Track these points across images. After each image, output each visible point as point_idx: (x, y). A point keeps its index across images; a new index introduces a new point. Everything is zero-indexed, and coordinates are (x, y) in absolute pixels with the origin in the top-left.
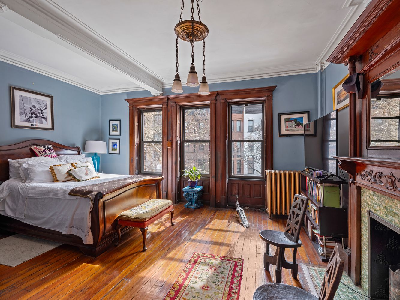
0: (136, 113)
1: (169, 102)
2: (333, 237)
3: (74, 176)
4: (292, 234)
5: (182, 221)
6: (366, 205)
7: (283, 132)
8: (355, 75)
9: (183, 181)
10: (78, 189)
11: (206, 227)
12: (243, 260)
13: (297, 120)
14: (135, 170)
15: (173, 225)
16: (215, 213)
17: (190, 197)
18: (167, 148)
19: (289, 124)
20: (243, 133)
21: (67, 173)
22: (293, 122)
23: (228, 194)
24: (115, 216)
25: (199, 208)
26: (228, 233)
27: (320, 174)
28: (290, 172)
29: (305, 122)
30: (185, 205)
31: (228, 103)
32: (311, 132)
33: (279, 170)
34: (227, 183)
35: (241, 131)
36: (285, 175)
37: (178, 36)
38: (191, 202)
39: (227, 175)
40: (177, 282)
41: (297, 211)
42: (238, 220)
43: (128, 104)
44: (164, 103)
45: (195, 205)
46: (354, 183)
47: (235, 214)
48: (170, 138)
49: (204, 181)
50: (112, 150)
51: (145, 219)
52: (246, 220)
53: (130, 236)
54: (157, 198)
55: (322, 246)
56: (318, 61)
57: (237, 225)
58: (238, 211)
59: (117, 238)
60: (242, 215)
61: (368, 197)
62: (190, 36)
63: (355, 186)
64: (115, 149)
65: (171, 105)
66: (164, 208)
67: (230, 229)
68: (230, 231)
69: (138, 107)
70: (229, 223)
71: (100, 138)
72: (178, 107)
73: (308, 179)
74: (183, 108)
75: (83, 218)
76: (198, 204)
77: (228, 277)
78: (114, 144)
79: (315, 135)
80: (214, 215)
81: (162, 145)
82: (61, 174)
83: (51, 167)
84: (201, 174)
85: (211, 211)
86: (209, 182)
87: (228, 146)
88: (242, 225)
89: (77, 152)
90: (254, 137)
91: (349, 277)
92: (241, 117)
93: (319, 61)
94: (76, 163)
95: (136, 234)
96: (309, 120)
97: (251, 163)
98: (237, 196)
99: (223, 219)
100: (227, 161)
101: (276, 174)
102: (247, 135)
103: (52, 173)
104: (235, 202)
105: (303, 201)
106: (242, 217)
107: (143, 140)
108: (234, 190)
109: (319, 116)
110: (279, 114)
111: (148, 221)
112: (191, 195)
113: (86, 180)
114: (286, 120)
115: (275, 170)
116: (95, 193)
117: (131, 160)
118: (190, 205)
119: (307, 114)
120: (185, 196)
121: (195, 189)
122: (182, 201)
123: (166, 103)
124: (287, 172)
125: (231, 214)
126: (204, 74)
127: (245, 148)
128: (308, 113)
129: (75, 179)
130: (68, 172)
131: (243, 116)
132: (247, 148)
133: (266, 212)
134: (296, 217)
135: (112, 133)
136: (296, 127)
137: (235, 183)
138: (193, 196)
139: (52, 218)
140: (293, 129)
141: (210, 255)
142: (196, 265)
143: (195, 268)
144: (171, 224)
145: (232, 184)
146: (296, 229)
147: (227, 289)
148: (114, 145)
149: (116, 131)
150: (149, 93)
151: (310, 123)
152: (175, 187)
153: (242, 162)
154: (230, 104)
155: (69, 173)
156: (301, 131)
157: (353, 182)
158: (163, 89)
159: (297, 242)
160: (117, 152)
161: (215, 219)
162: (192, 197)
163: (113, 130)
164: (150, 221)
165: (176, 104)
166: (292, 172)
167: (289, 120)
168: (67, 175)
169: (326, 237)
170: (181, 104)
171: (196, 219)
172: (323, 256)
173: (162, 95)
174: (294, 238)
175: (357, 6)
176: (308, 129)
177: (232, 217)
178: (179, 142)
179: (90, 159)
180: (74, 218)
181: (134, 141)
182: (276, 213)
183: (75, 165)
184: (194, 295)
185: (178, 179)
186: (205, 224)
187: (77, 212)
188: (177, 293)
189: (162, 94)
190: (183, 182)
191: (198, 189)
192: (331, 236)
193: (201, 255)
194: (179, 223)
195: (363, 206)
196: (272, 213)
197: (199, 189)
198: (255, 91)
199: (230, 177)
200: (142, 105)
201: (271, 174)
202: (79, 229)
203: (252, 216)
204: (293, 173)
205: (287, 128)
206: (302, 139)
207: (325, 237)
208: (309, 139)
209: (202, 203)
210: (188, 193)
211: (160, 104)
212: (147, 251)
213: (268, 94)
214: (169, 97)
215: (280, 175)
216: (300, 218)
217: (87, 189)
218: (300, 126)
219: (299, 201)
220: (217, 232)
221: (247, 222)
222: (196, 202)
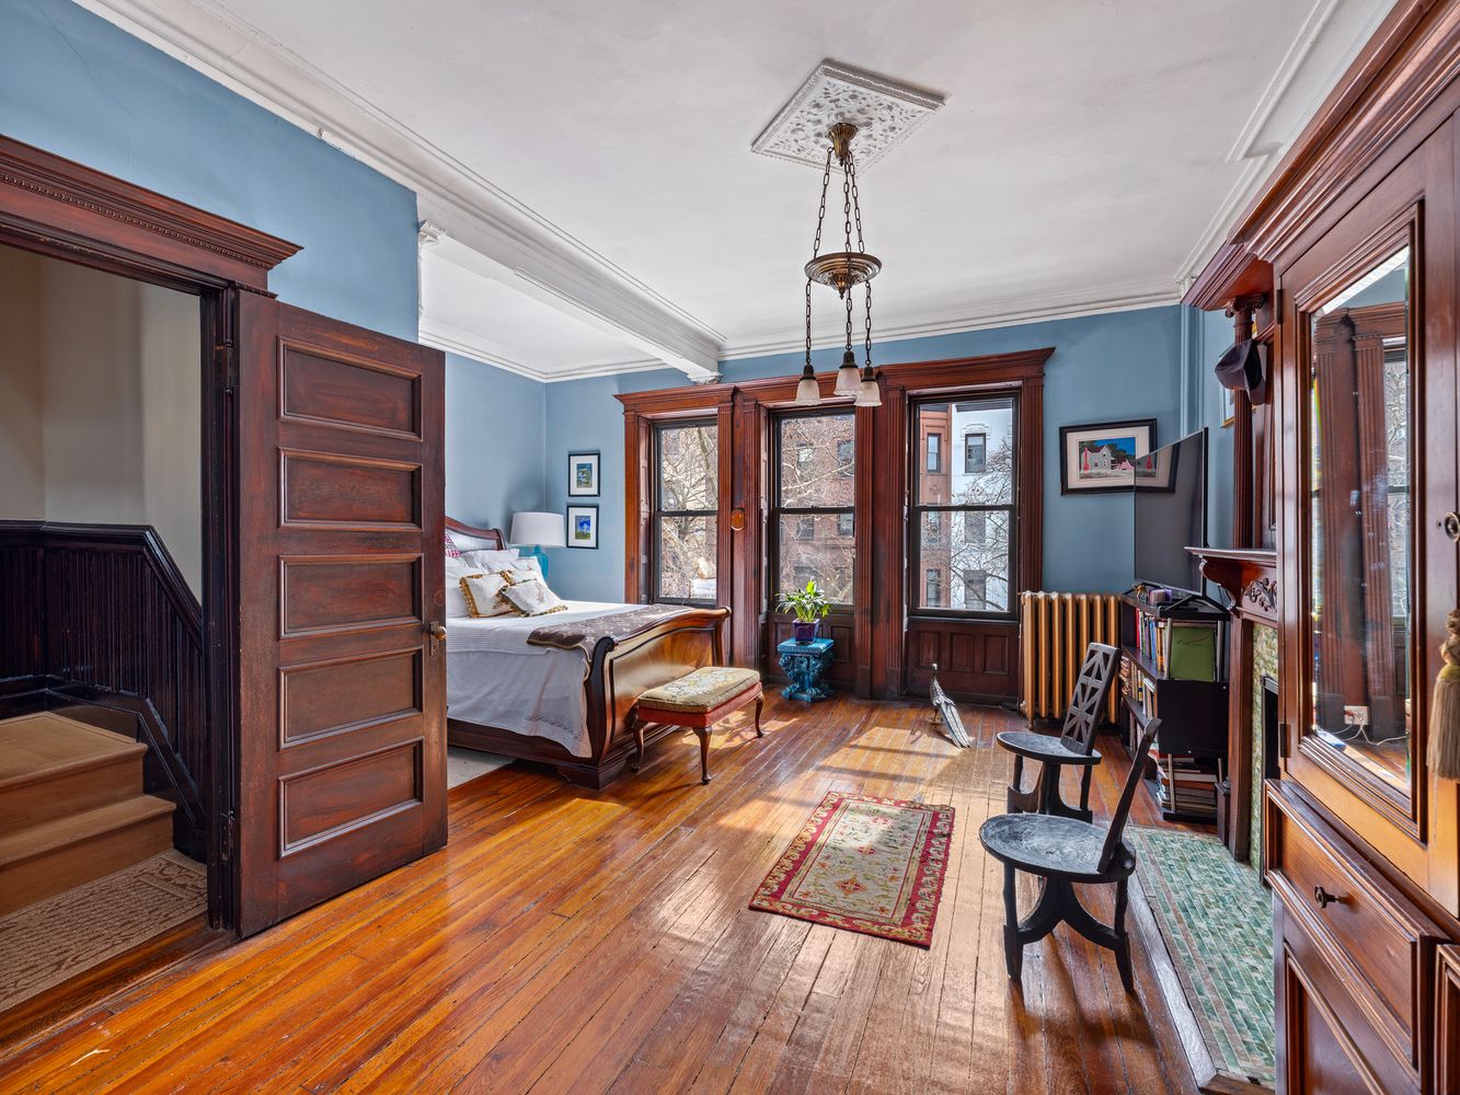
0: (643, 433)
1: (738, 398)
2: (1196, 759)
3: (513, 603)
4: (1080, 739)
5: (783, 729)
6: (1261, 662)
7: (1075, 481)
8: (1246, 344)
9: (776, 624)
10: (546, 631)
11: (853, 743)
12: (954, 809)
13: (1116, 445)
14: (641, 592)
15: (760, 735)
16: (872, 711)
17: (799, 667)
18: (732, 530)
19: (1091, 457)
20: (948, 476)
21: (497, 595)
22: (1105, 451)
23: (906, 664)
24: (632, 699)
25: (823, 700)
26: (912, 758)
27: (1166, 596)
28: (1091, 597)
29: (1142, 450)
30: (783, 692)
31: (911, 397)
32: (1161, 480)
33: (1061, 592)
34: (905, 630)
35: (944, 472)
36: (1077, 605)
37: (810, 279)
38: (802, 683)
39: (905, 607)
40: (799, 837)
41: (1092, 682)
42: (938, 730)
43: (621, 407)
44: (725, 402)
45: (812, 692)
46: (1238, 614)
47: (929, 716)
48: (739, 503)
49: (837, 623)
50: (578, 536)
51: (704, 707)
52: (962, 729)
53: (659, 755)
54: (713, 665)
55: (1166, 782)
56: (1183, 271)
57: (935, 740)
58: (939, 705)
59: (633, 755)
60: (948, 715)
61: (1265, 645)
62: (841, 281)
63: (1240, 620)
64: (586, 536)
65: (745, 408)
66: (743, 687)
67: (916, 748)
68: (917, 754)
69: (649, 416)
70: (913, 738)
71: (545, 504)
72: (763, 414)
73: (1141, 614)
74: (776, 417)
75: (567, 698)
76: (820, 689)
77: (919, 836)
78: (584, 520)
79: (1170, 489)
80: (869, 717)
81: (718, 522)
82: (484, 598)
83: (463, 581)
84: (830, 605)
85: (858, 708)
86: (851, 629)
87: (908, 523)
88: (951, 741)
89: (494, 543)
90: (989, 491)
91: (1225, 848)
92: (943, 423)
93: (1185, 274)
94: (510, 572)
95: (671, 750)
96: (1153, 445)
97: (975, 581)
98: (935, 665)
99: (894, 726)
100: (905, 566)
101: (1050, 604)
102: (962, 485)
103: (465, 595)
104: (928, 685)
105: (1106, 656)
106: (951, 720)
107: (659, 510)
108: (926, 649)
109: (1184, 435)
110: (1061, 429)
111: (713, 710)
112: (802, 662)
113: (542, 614)
114: (1083, 446)
115: (1048, 591)
116: (591, 640)
117: (631, 565)
118: (798, 691)
119: (1147, 428)
120: (785, 665)
121: (814, 646)
122: (773, 683)
123: (731, 404)
124: (1083, 597)
125: (918, 715)
126: (869, 360)
127: (955, 530)
128: (1152, 424)
129: (517, 611)
130: (500, 592)
131: (949, 420)
132: (962, 528)
133: (1022, 715)
134: (1091, 696)
135: (575, 490)
136: (1112, 468)
137: (928, 632)
138: (808, 666)
139: (489, 698)
140: (1103, 471)
141: (868, 796)
142: (838, 812)
143: (834, 817)
144: (755, 734)
145: (919, 632)
146: (1087, 724)
147: (917, 854)
148: (583, 522)
149: (588, 484)
150: (682, 375)
151: (1156, 454)
152: (753, 641)
153: (943, 578)
154: (916, 402)
155: (503, 597)
156: (1125, 476)
157: (1234, 609)
158: (721, 365)
159: (1089, 753)
160: (591, 542)
161: (873, 726)
162: (805, 670)
163: (579, 483)
164: (715, 712)
165: (758, 406)
166: (1098, 598)
167: (1094, 447)
168: (499, 599)
169: (1175, 759)
170: (771, 405)
171: (821, 725)
172: (1166, 806)
173: (719, 382)
174: (1084, 745)
175: (1265, 157)
176: (1150, 471)
177: (921, 724)
178: (765, 513)
179: (534, 561)
180: (543, 697)
181: (639, 512)
182: (1050, 715)
183: (510, 575)
184: (842, 859)
185: (762, 619)
186: (846, 736)
187: (549, 685)
188: (804, 854)
189: (719, 377)
190: (776, 628)
191: (821, 646)
192: (1190, 756)
193: (846, 796)
194: (776, 734)
195: (1255, 666)
196: (1036, 715)
197: (825, 645)
198: (991, 363)
199: (913, 611)
200: (660, 411)
201: (1036, 604)
202: (557, 723)
203: (980, 721)
204: (1102, 599)
205: (1086, 468)
206: (1128, 501)
207: (1173, 757)
208: (1151, 501)
209: (831, 687)
210: (793, 658)
211: (713, 406)
212: (711, 783)
213: (1029, 371)
214: (737, 385)
215: (1063, 604)
216: (1097, 697)
217: (567, 631)
218: (1126, 464)
219: (1098, 658)
220: (882, 754)
221: (965, 734)
222: (815, 684)
